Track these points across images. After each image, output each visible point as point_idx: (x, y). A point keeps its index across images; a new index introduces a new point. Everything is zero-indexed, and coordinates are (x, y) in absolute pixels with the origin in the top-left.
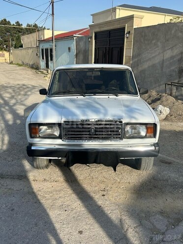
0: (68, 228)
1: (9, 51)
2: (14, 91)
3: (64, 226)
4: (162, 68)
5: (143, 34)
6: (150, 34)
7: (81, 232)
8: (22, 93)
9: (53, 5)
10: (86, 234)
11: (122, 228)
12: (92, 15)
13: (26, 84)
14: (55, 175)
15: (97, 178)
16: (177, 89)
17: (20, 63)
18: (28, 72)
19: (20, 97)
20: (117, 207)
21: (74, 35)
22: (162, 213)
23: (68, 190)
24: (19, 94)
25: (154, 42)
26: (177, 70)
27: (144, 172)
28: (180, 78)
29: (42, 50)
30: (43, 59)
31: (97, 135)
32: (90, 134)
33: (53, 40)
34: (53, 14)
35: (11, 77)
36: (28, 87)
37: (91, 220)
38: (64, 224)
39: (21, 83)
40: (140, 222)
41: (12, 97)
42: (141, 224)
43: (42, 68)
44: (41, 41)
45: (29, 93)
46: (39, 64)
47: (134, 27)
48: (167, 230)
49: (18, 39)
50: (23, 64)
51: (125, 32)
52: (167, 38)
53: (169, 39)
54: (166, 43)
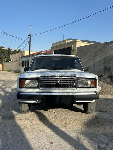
0: (43, 141)
1: (2, 64)
2: (5, 82)
3: (40, 140)
4: (94, 68)
5: (82, 50)
6: (86, 50)
7: (52, 143)
8: (10, 83)
9: (30, 37)
10: (56, 144)
11: (79, 141)
12: (52, 44)
13: (12, 79)
14: (32, 116)
15: (60, 118)
16: (104, 79)
17: (9, 70)
18: (13, 74)
19: (8, 85)
20: (75, 131)
21: (42, 53)
22: (104, 134)
23: (42, 124)
24: (8, 84)
25: (88, 54)
26: (103, 69)
27: (90, 115)
28: (105, 73)
29: (23, 62)
30: (23, 67)
31: (61, 84)
32: (56, 84)
33: (29, 56)
34: (30, 42)
35: (3, 76)
36: (13, 81)
37: (58, 138)
38: (40, 139)
39: (9, 79)
40: (91, 138)
41: (4, 85)
42: (91, 139)
43: (22, 72)
44: (22, 57)
45: (14, 83)
46: (20, 70)
47: (77, 47)
48: (109, 142)
49: (9, 57)
50: (11, 71)
51: (71, 49)
52: (96, 51)
53: (97, 51)
54: (95, 54)
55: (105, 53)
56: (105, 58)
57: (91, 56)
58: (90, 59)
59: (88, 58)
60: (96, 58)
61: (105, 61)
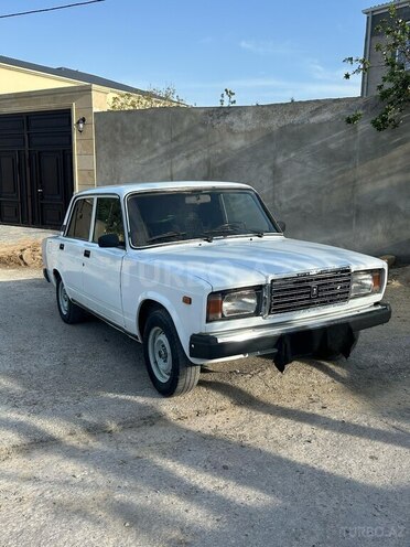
25: (146, 141)
31: (320, 297)
32: (311, 298)
47: (95, 110)
52: (174, 135)
53: (179, 136)
54: (173, 145)
55: (210, 146)
56: (208, 162)
57: (155, 150)
58: (151, 161)
59: (147, 159)
60: (176, 158)
61: (209, 171)
